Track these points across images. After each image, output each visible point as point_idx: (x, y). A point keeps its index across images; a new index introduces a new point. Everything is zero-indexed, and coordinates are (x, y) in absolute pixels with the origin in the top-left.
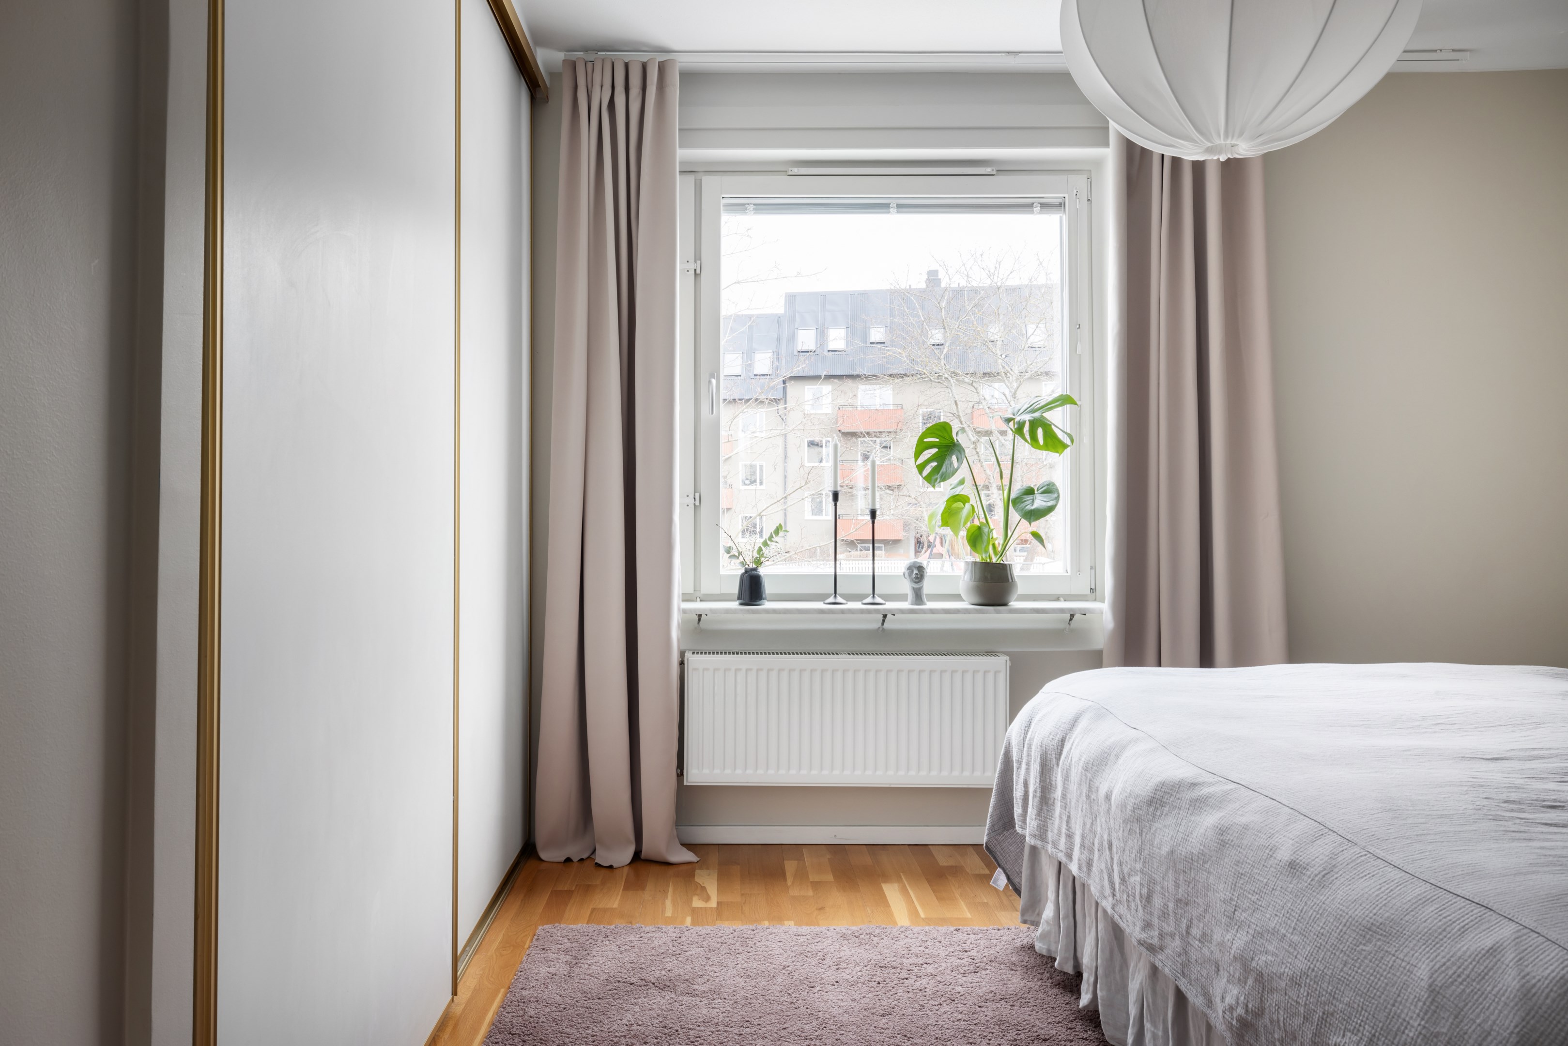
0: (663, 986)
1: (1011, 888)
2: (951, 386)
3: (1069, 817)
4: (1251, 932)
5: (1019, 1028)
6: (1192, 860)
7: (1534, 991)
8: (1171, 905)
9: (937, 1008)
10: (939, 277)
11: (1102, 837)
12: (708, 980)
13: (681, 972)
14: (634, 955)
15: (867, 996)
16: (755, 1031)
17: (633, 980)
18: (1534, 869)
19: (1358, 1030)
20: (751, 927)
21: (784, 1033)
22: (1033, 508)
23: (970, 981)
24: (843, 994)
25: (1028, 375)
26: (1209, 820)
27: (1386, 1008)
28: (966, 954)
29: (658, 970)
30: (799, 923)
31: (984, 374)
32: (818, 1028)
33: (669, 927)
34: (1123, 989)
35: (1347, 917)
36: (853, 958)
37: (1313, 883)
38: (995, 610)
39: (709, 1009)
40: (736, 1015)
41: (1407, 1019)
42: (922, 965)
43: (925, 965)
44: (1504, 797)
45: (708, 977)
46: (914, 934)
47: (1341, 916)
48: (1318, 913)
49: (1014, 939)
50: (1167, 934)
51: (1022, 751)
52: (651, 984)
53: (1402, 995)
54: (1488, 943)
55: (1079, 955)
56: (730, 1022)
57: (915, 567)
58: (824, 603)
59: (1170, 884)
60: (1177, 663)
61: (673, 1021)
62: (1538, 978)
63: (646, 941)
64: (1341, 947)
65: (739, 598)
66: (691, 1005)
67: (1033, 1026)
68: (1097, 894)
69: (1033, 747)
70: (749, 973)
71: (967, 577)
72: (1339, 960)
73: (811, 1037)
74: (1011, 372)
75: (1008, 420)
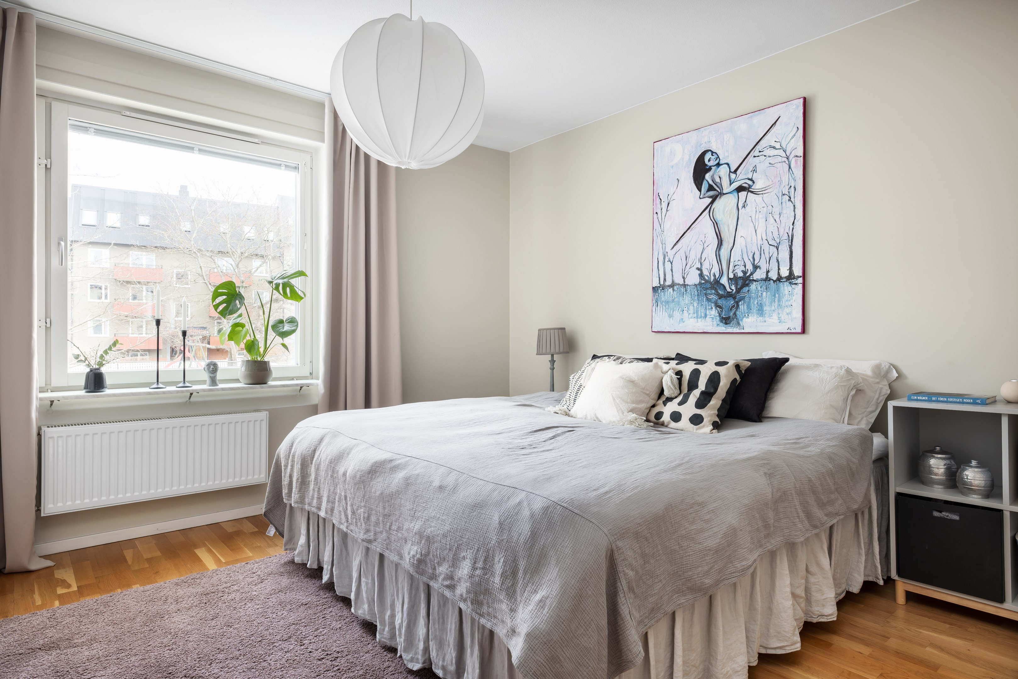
0: (48, 648)
1: (277, 534)
2: (198, 257)
3: (319, 489)
4: (423, 520)
5: (292, 603)
6: (392, 495)
7: (534, 514)
8: (381, 518)
9: (244, 606)
10: (188, 190)
11: (340, 494)
12: (84, 635)
13: (61, 635)
14: (17, 636)
15: (200, 612)
16: (129, 653)
17: (20, 651)
18: (526, 471)
19: (473, 548)
20: (109, 595)
21: (149, 648)
22: (284, 330)
23: (260, 587)
24: (184, 615)
25: (246, 254)
26: (400, 475)
27: (483, 535)
28: (255, 574)
29: (41, 639)
30: (143, 584)
31: (219, 252)
32: (172, 638)
33: (42, 611)
34: (348, 568)
35: (465, 503)
36: (186, 594)
37: (450, 493)
38: (260, 387)
39: (90, 651)
40: (112, 649)
41: (491, 537)
42: (230, 586)
43: (232, 587)
44: (507, 447)
45: (83, 633)
46: (221, 572)
47: (463, 503)
48: (453, 505)
49: (279, 560)
50: (378, 532)
51: (288, 460)
52: (38, 650)
53: (489, 529)
54: (518, 501)
55: (320, 558)
56: (108, 654)
57: (212, 364)
58: (150, 388)
59: (380, 509)
60: (354, 407)
61: (63, 666)
62: (535, 509)
63: (25, 624)
64: (464, 516)
65: (85, 388)
66: (75, 653)
67: (299, 600)
68: (337, 523)
69: (296, 456)
70: (116, 622)
71: (243, 369)
72: (463, 521)
73: (169, 644)
74: (235, 252)
75: (270, 282)
